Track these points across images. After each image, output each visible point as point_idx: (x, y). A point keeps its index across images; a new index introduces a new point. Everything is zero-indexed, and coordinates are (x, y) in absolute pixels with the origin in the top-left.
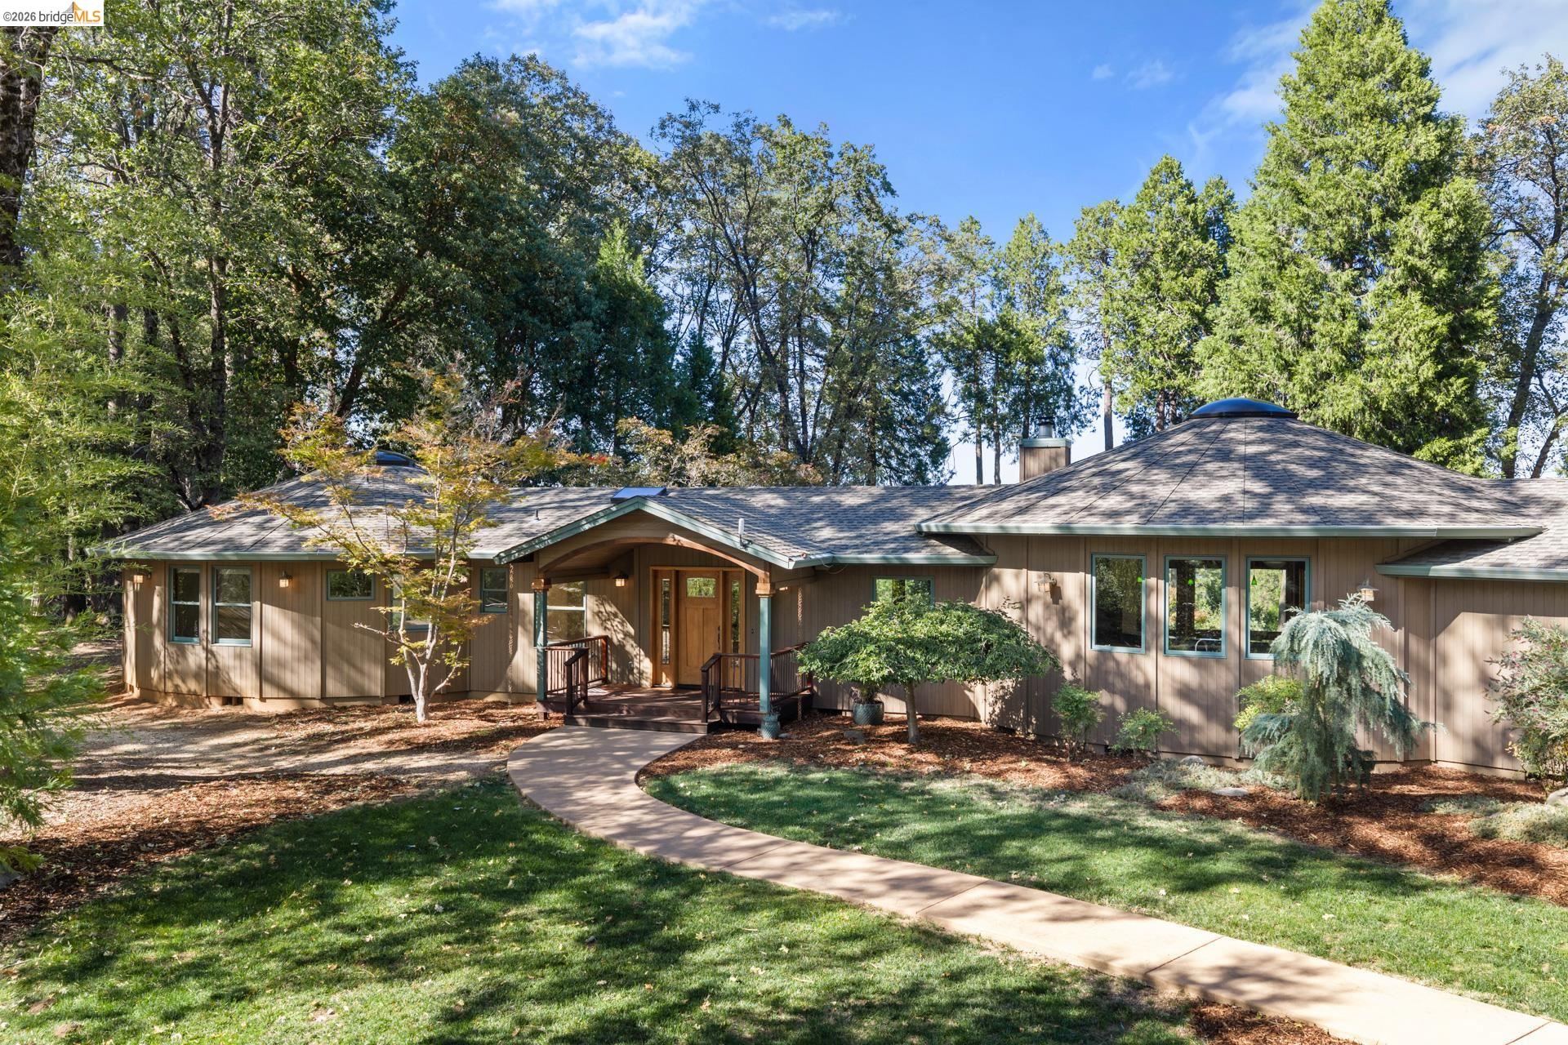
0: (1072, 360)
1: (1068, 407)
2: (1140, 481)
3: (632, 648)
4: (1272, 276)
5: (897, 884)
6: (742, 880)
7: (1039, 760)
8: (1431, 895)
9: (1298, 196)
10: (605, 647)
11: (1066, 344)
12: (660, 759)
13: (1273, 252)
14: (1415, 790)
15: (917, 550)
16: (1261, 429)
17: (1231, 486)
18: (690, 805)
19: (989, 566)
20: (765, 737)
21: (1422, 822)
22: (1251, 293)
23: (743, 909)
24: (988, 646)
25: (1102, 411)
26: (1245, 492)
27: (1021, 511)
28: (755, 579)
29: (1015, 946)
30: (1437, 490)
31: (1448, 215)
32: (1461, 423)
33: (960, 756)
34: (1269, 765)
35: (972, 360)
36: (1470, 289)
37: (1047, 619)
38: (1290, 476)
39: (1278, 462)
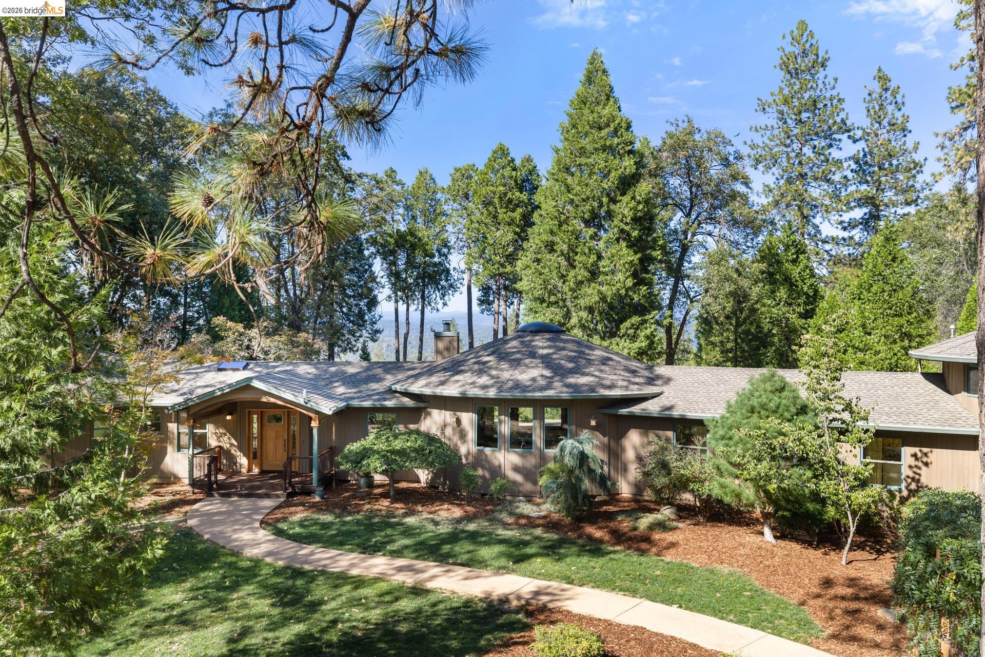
0: (449, 253)
1: (447, 280)
2: (496, 369)
3: (235, 452)
4: (555, 229)
5: (400, 569)
6: (333, 573)
7: (452, 504)
8: (612, 556)
9: (569, 189)
10: (219, 453)
11: (445, 244)
12: (268, 514)
13: (556, 217)
14: (611, 508)
15: (390, 399)
16: (549, 340)
17: (535, 373)
18: (296, 538)
19: (425, 408)
20: (317, 499)
21: (611, 525)
22: (545, 237)
23: (336, 586)
24: (430, 452)
25: (466, 282)
26: (542, 376)
27: (442, 383)
28: (310, 419)
29: (456, 590)
30: (622, 373)
31: (639, 203)
32: (645, 307)
33: (416, 503)
34: (552, 502)
35: (393, 253)
36: (650, 239)
37: (454, 435)
38: (561, 367)
39: (557, 359)
